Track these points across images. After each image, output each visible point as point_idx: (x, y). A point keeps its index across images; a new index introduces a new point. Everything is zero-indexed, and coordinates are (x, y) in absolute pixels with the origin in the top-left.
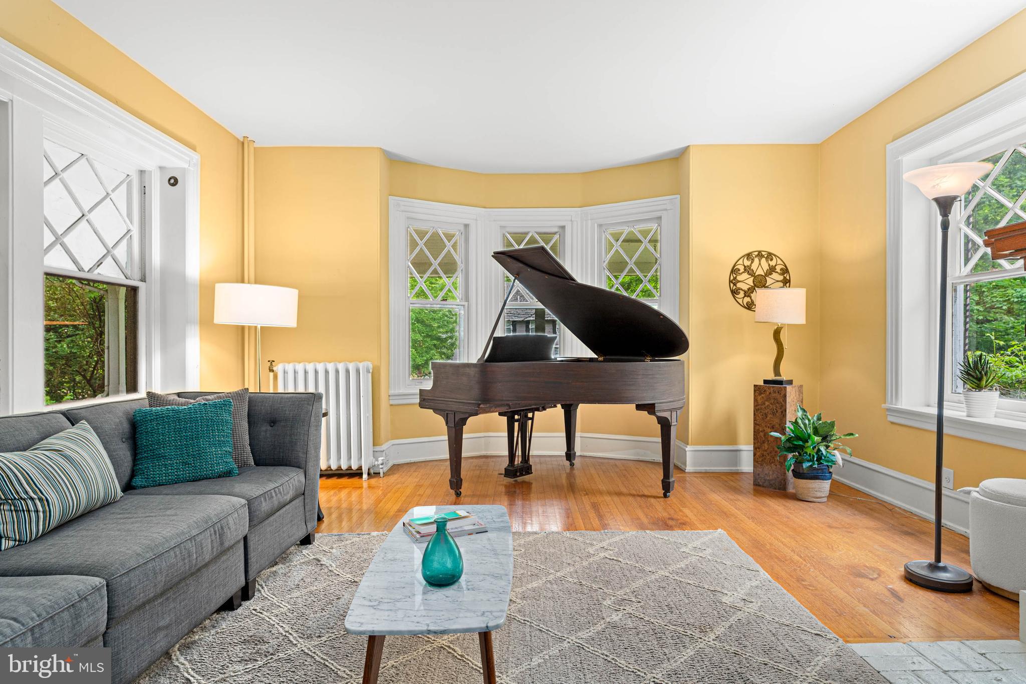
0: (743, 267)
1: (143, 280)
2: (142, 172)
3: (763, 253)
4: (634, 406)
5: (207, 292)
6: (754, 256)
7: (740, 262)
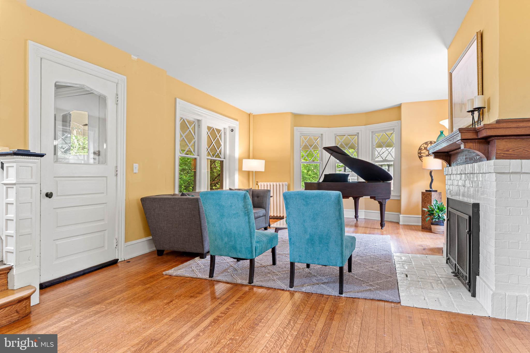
0: (424, 148)
1: (224, 158)
2: (224, 129)
3: (432, 142)
4: (369, 197)
5: (240, 161)
6: (428, 143)
7: (423, 145)
